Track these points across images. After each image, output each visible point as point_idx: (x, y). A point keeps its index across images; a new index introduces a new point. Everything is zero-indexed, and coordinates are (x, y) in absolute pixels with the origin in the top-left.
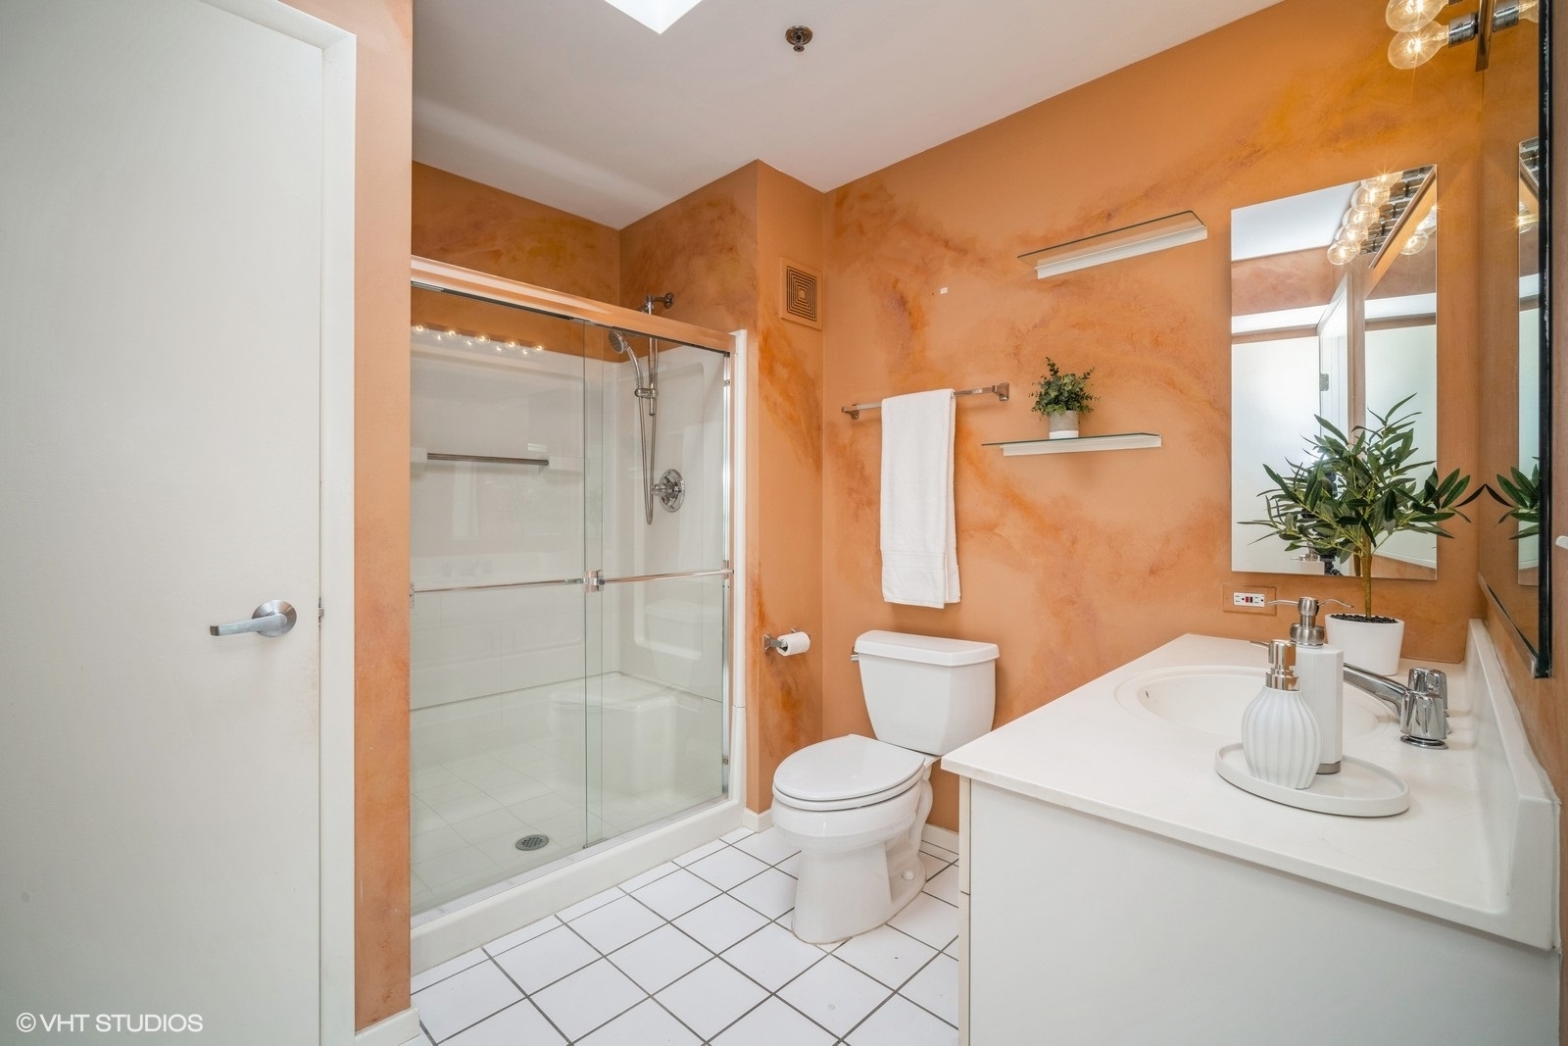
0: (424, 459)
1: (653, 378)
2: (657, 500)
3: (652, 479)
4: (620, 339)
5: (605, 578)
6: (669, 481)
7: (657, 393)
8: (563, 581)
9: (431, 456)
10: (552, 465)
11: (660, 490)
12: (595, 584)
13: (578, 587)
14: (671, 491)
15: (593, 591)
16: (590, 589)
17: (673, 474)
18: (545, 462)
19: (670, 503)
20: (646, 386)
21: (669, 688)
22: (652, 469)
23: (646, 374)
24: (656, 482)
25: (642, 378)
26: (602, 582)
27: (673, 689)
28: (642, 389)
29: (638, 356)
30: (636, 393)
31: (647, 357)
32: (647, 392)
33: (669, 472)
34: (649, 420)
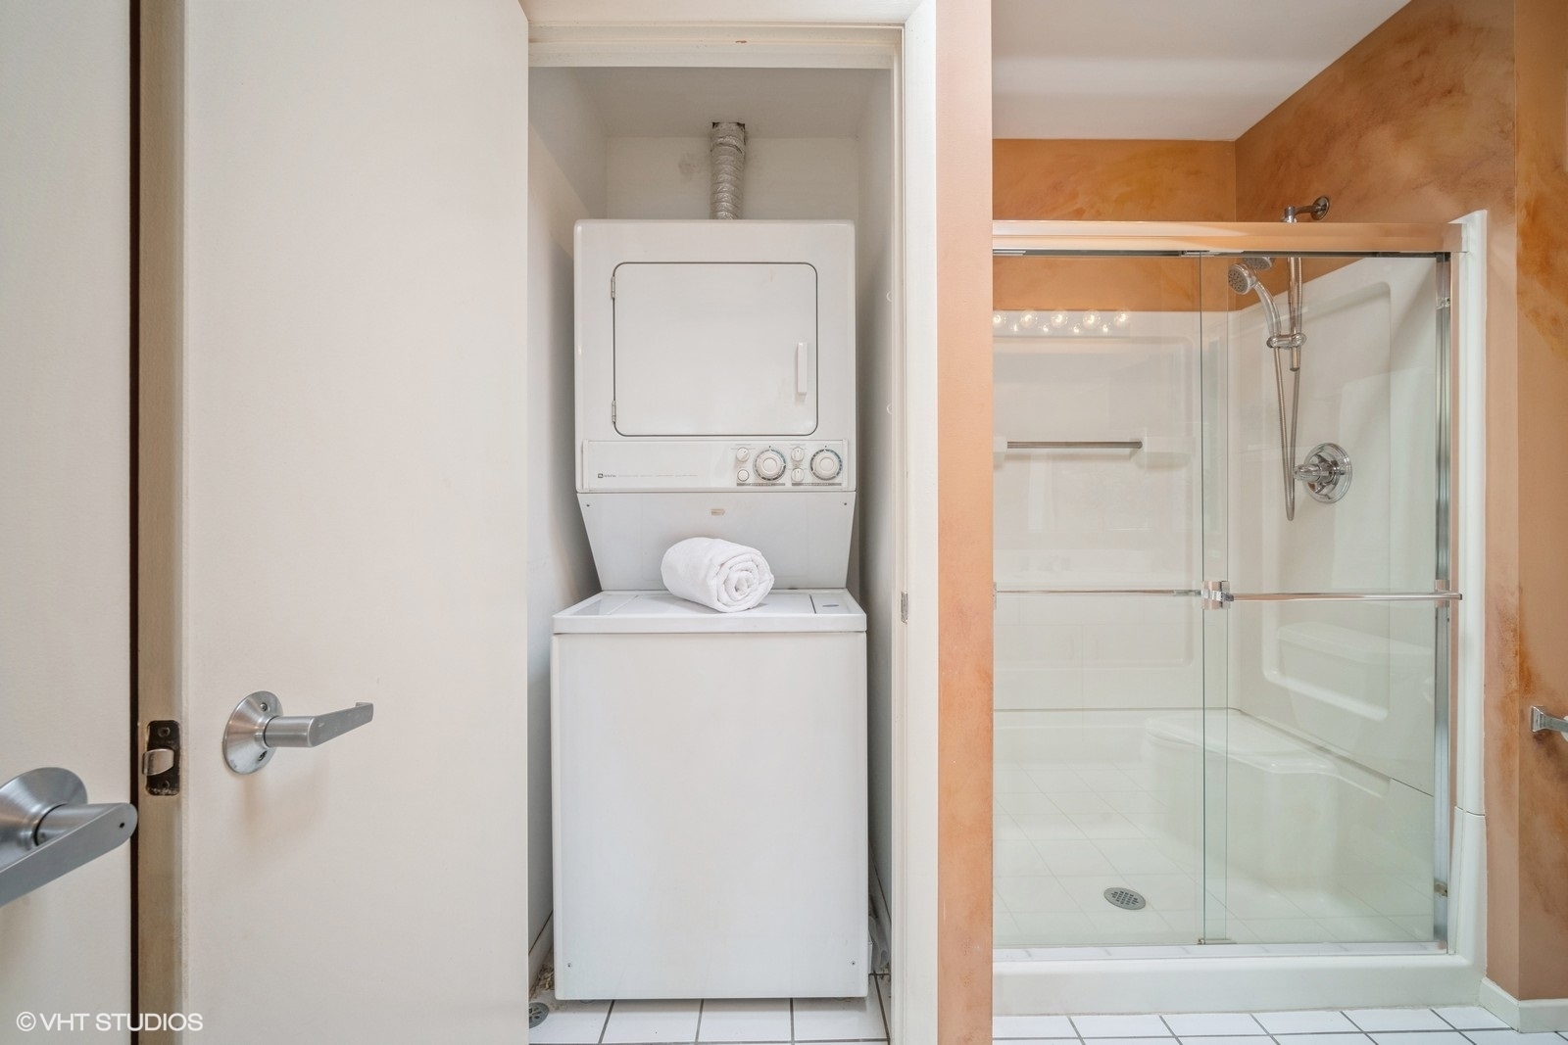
0: (1004, 448)
1: (1295, 321)
2: (1300, 486)
3: (1293, 459)
4: (1246, 273)
5: (1232, 592)
6: (1323, 460)
7: (1303, 340)
8: (1172, 592)
9: (1011, 445)
10: (1145, 447)
11: (1308, 471)
12: (1219, 599)
13: (1195, 600)
14: (1327, 474)
15: (1215, 608)
16: (1211, 607)
17: (1330, 450)
18: (1137, 445)
19: (1325, 491)
20: (1285, 331)
21: (1321, 748)
22: (1293, 445)
23: (1285, 318)
24: (1299, 461)
25: (1279, 323)
26: (1230, 598)
27: (1328, 752)
28: (1280, 336)
29: (1274, 291)
30: (1269, 344)
31: (1287, 292)
32: (1289, 339)
33: (1322, 448)
34: (1288, 377)
